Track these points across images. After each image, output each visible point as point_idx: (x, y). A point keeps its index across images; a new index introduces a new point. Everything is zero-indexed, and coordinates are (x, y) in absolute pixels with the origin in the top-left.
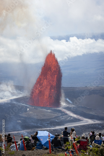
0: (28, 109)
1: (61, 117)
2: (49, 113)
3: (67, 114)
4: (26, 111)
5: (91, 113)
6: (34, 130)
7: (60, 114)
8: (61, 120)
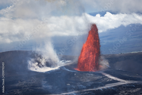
0: (75, 74)
1: (102, 79)
2: (92, 77)
3: (107, 77)
4: (74, 76)
5: (126, 75)
6: (81, 91)
7: (101, 77)
8: (102, 82)
